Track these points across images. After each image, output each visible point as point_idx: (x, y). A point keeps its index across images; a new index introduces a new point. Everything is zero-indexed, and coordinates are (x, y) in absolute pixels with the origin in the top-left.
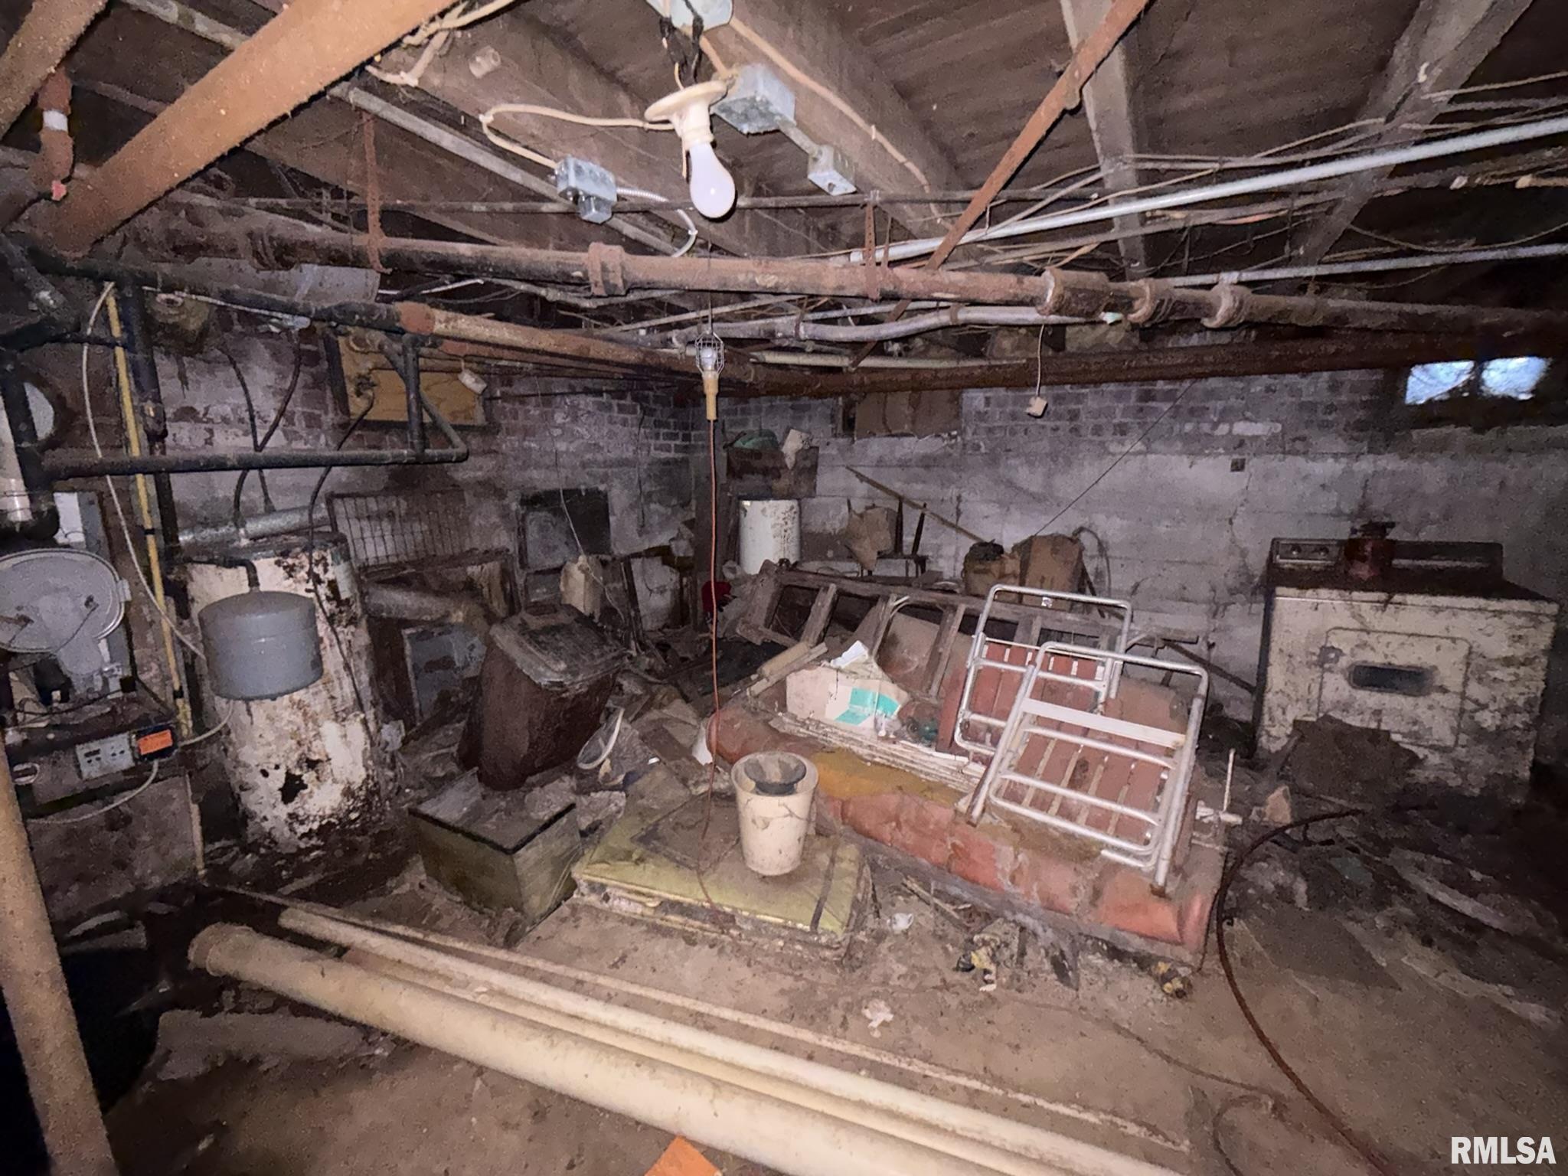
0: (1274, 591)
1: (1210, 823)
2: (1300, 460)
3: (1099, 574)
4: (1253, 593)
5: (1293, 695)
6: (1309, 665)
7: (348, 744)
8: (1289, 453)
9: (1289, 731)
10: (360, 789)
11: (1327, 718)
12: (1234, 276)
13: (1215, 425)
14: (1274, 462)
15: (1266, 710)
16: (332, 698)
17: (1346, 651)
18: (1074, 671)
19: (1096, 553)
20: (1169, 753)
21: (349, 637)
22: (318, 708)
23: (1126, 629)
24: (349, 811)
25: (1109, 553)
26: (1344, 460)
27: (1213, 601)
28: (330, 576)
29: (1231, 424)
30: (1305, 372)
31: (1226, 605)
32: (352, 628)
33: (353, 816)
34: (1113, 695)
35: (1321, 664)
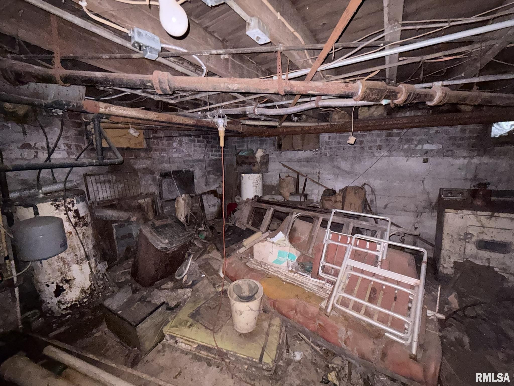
0: (445, 210)
1: (432, 319)
2: (450, 159)
3: (372, 201)
4: (433, 209)
5: (453, 251)
6: (460, 240)
7: (83, 273)
8: (446, 156)
9: (452, 265)
10: (88, 289)
11: (468, 261)
12: (440, 83)
13: (416, 146)
14: (440, 160)
15: (442, 257)
16: (76, 255)
17: (475, 235)
18: (368, 246)
19: (370, 193)
20: (412, 287)
21: (84, 231)
22: (69, 260)
23: (388, 230)
24: (83, 298)
25: (376, 193)
26: (468, 159)
27: (416, 211)
28: (75, 208)
29: (423, 145)
30: (452, 125)
31: (422, 213)
32: (85, 227)
33: (85, 300)
34: (384, 258)
35: (465, 240)
